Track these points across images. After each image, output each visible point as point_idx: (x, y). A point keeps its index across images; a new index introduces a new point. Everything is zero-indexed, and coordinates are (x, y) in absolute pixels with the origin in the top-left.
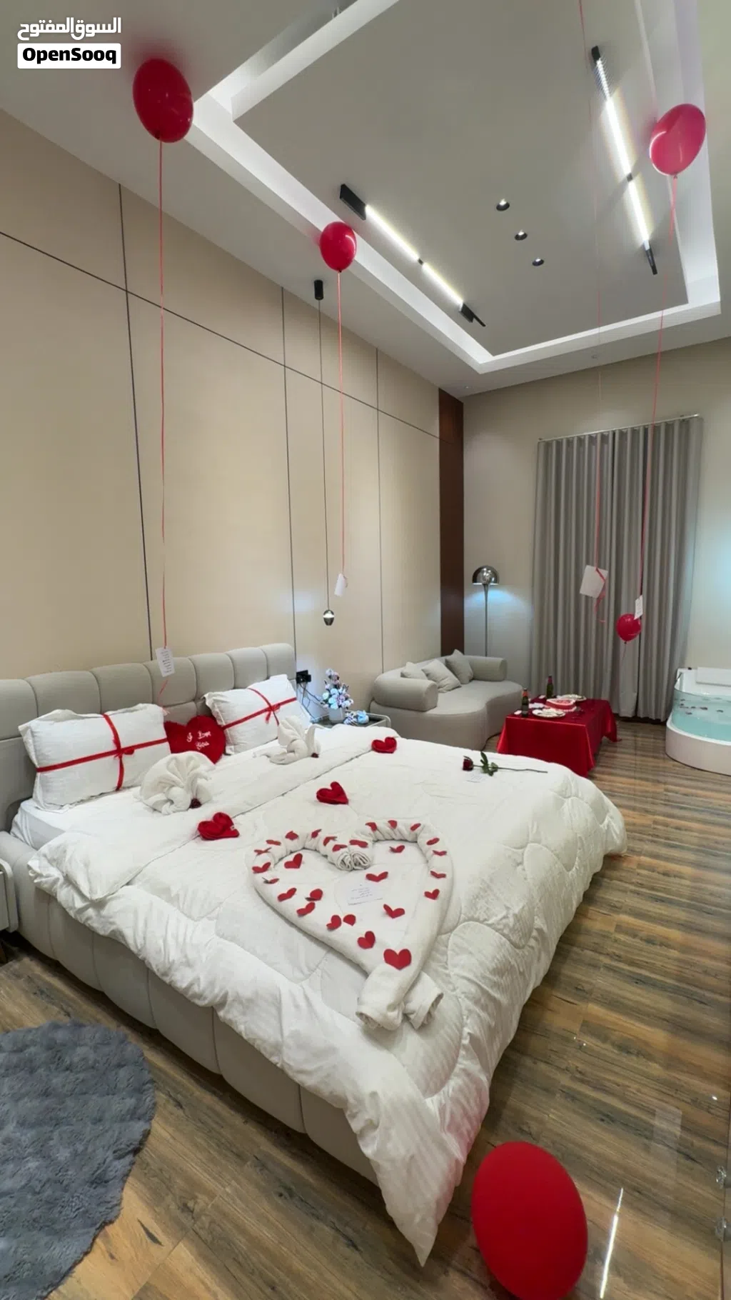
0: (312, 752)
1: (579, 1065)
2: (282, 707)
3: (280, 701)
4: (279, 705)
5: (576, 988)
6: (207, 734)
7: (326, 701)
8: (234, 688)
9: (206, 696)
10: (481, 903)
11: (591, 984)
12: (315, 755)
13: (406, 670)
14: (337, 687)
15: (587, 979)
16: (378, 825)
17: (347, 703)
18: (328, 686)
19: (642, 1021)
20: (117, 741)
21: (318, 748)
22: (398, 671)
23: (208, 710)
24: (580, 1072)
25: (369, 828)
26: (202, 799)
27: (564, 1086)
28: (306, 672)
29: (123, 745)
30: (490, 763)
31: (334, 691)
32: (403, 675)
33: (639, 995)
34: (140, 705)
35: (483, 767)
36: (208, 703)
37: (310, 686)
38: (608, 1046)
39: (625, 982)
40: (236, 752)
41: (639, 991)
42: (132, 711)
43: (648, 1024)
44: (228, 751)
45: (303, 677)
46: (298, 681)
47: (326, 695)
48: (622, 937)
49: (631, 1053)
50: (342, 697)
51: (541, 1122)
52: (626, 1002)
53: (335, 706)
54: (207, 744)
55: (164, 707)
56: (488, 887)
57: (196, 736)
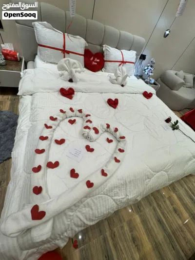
0: (122, 84)
1: (116, 232)
2: (127, 63)
3: (127, 61)
4: (126, 62)
5: (138, 207)
6: (98, 60)
7: (145, 70)
8: (116, 48)
9: (104, 46)
10: (116, 190)
11: (144, 209)
12: (123, 86)
13: (178, 73)
14: (151, 66)
15: (144, 207)
16: (111, 127)
17: (151, 74)
18: (149, 65)
19: (148, 235)
20: (64, 46)
21: (126, 84)
22: (175, 72)
23: (103, 52)
24: (114, 235)
25: (105, 126)
26: (73, 80)
27: (106, 235)
28: (145, 56)
29: (66, 49)
30: (178, 124)
31: (150, 68)
32: (176, 74)
33: (155, 226)
34: (78, 37)
35: (173, 125)
36: (104, 49)
37: (144, 62)
38: (130, 234)
39: (155, 217)
40: (105, 72)
41: (156, 225)
42: (75, 38)
43: (149, 239)
44: (103, 70)
45: (143, 57)
46: (140, 58)
47: (146, 68)
48: (168, 202)
49: (134, 243)
50: (151, 71)
51: (90, 240)
52: (149, 224)
53: (146, 73)
54: (96, 64)
55: (88, 42)
56: (126, 184)
57: (94, 59)
